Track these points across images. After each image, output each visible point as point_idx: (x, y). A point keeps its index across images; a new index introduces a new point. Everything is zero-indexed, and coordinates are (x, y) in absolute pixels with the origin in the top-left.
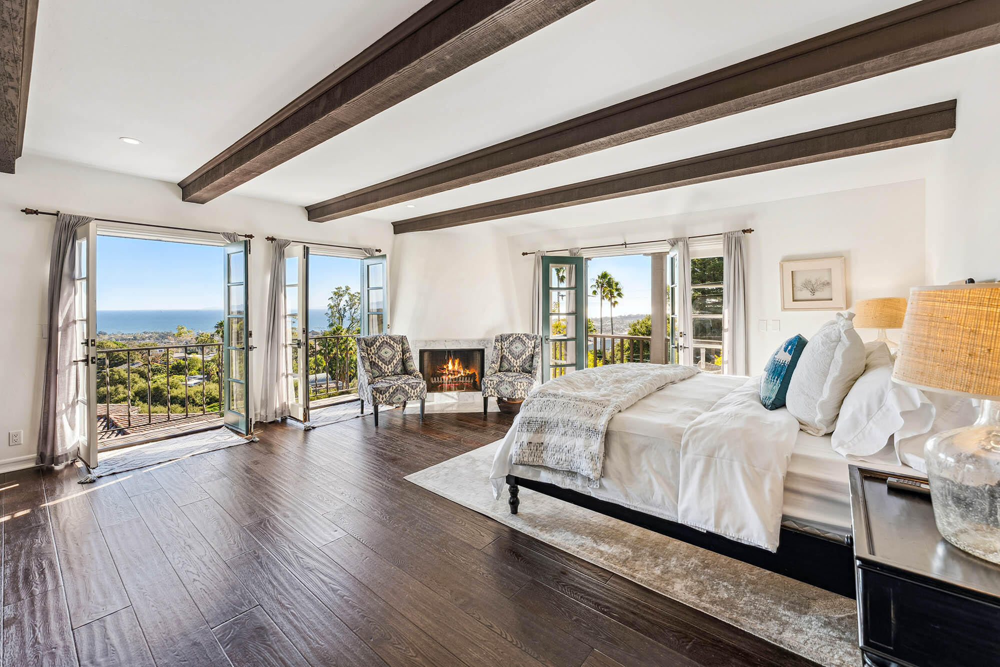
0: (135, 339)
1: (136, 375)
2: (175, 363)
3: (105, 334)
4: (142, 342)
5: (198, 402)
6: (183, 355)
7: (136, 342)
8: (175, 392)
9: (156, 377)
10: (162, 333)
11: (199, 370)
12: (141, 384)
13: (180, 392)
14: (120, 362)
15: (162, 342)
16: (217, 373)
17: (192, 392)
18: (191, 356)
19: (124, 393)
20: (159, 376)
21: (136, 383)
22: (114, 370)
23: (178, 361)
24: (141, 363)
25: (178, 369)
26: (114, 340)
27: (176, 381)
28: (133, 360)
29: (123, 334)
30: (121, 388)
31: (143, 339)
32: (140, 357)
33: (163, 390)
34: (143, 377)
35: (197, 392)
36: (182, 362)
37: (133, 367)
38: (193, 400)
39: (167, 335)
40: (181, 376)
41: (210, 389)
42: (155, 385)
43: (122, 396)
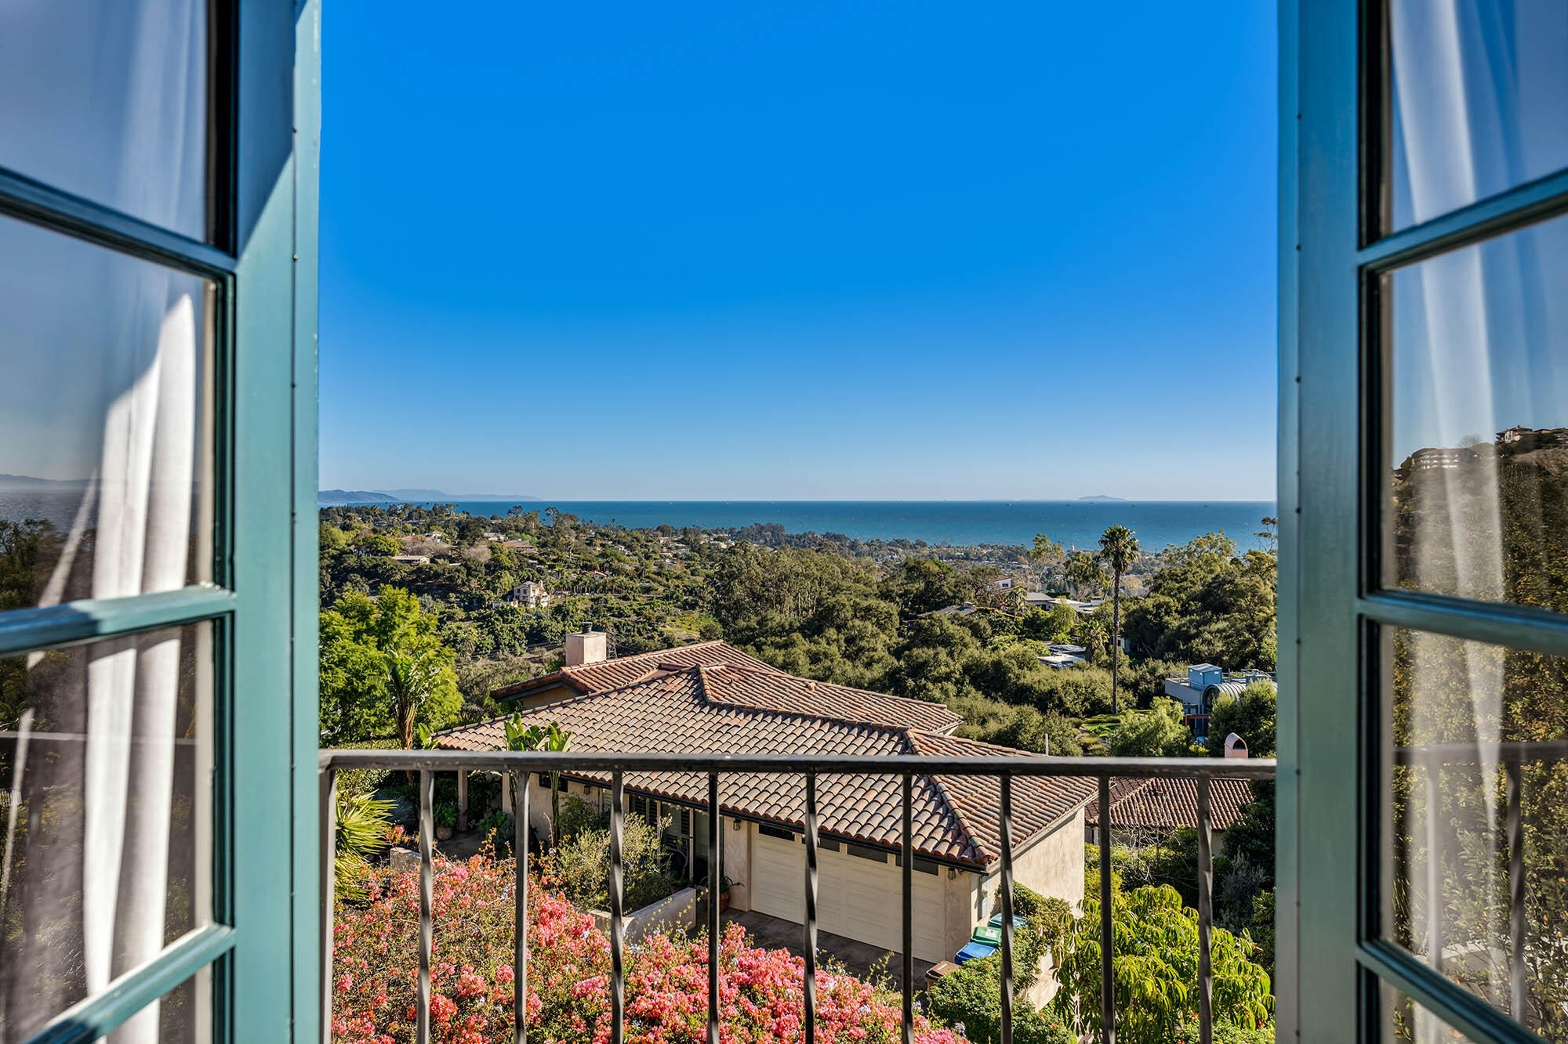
0: (967, 557)
1: (967, 630)
2: (1029, 613)
3: (924, 545)
4: (979, 565)
5: (1068, 705)
6: (1042, 597)
7: (966, 562)
8: (1029, 678)
9: (997, 639)
10: (1009, 549)
11: (1072, 633)
12: (974, 651)
13: (1036, 679)
14: (944, 601)
15: (1008, 566)
16: (1107, 645)
17: (1059, 681)
18: (1057, 601)
19: (947, 665)
20: (1001, 638)
21: (966, 645)
22: (934, 616)
23: (1036, 609)
24: (975, 608)
25: (1036, 628)
26: (937, 558)
27: (1031, 653)
28: (962, 600)
29: (949, 547)
30: (943, 654)
31: (980, 559)
32: (973, 595)
33: (1009, 670)
34: (976, 637)
35: (1068, 683)
36: (1041, 611)
37: (962, 614)
38: (1060, 698)
39: (1017, 553)
40: (1038, 642)
41: (1092, 681)
42: (994, 657)
43: (943, 669)
